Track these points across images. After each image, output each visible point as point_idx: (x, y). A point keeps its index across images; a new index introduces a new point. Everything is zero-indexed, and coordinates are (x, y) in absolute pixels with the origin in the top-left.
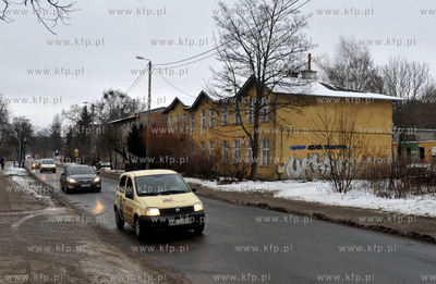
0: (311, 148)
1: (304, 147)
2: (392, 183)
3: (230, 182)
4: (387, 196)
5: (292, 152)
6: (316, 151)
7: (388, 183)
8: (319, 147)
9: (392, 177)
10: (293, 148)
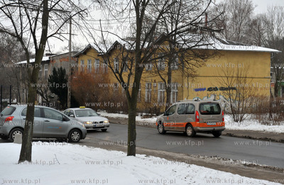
0: (210, 89)
1: (205, 89)
2: (271, 116)
3: (151, 117)
4: (268, 124)
5: (196, 93)
6: (214, 92)
7: (268, 116)
8: (216, 89)
9: (271, 112)
10: (197, 90)
